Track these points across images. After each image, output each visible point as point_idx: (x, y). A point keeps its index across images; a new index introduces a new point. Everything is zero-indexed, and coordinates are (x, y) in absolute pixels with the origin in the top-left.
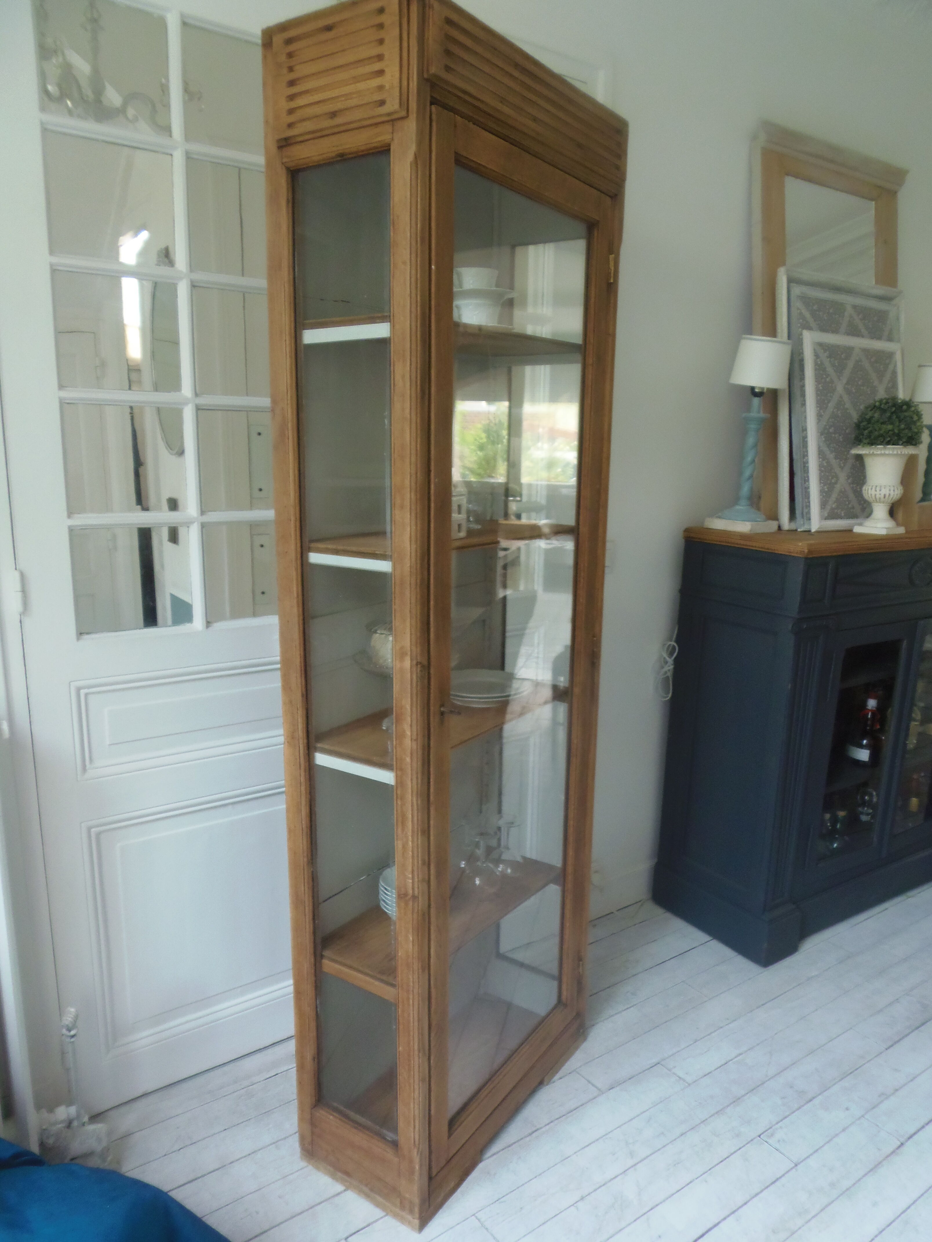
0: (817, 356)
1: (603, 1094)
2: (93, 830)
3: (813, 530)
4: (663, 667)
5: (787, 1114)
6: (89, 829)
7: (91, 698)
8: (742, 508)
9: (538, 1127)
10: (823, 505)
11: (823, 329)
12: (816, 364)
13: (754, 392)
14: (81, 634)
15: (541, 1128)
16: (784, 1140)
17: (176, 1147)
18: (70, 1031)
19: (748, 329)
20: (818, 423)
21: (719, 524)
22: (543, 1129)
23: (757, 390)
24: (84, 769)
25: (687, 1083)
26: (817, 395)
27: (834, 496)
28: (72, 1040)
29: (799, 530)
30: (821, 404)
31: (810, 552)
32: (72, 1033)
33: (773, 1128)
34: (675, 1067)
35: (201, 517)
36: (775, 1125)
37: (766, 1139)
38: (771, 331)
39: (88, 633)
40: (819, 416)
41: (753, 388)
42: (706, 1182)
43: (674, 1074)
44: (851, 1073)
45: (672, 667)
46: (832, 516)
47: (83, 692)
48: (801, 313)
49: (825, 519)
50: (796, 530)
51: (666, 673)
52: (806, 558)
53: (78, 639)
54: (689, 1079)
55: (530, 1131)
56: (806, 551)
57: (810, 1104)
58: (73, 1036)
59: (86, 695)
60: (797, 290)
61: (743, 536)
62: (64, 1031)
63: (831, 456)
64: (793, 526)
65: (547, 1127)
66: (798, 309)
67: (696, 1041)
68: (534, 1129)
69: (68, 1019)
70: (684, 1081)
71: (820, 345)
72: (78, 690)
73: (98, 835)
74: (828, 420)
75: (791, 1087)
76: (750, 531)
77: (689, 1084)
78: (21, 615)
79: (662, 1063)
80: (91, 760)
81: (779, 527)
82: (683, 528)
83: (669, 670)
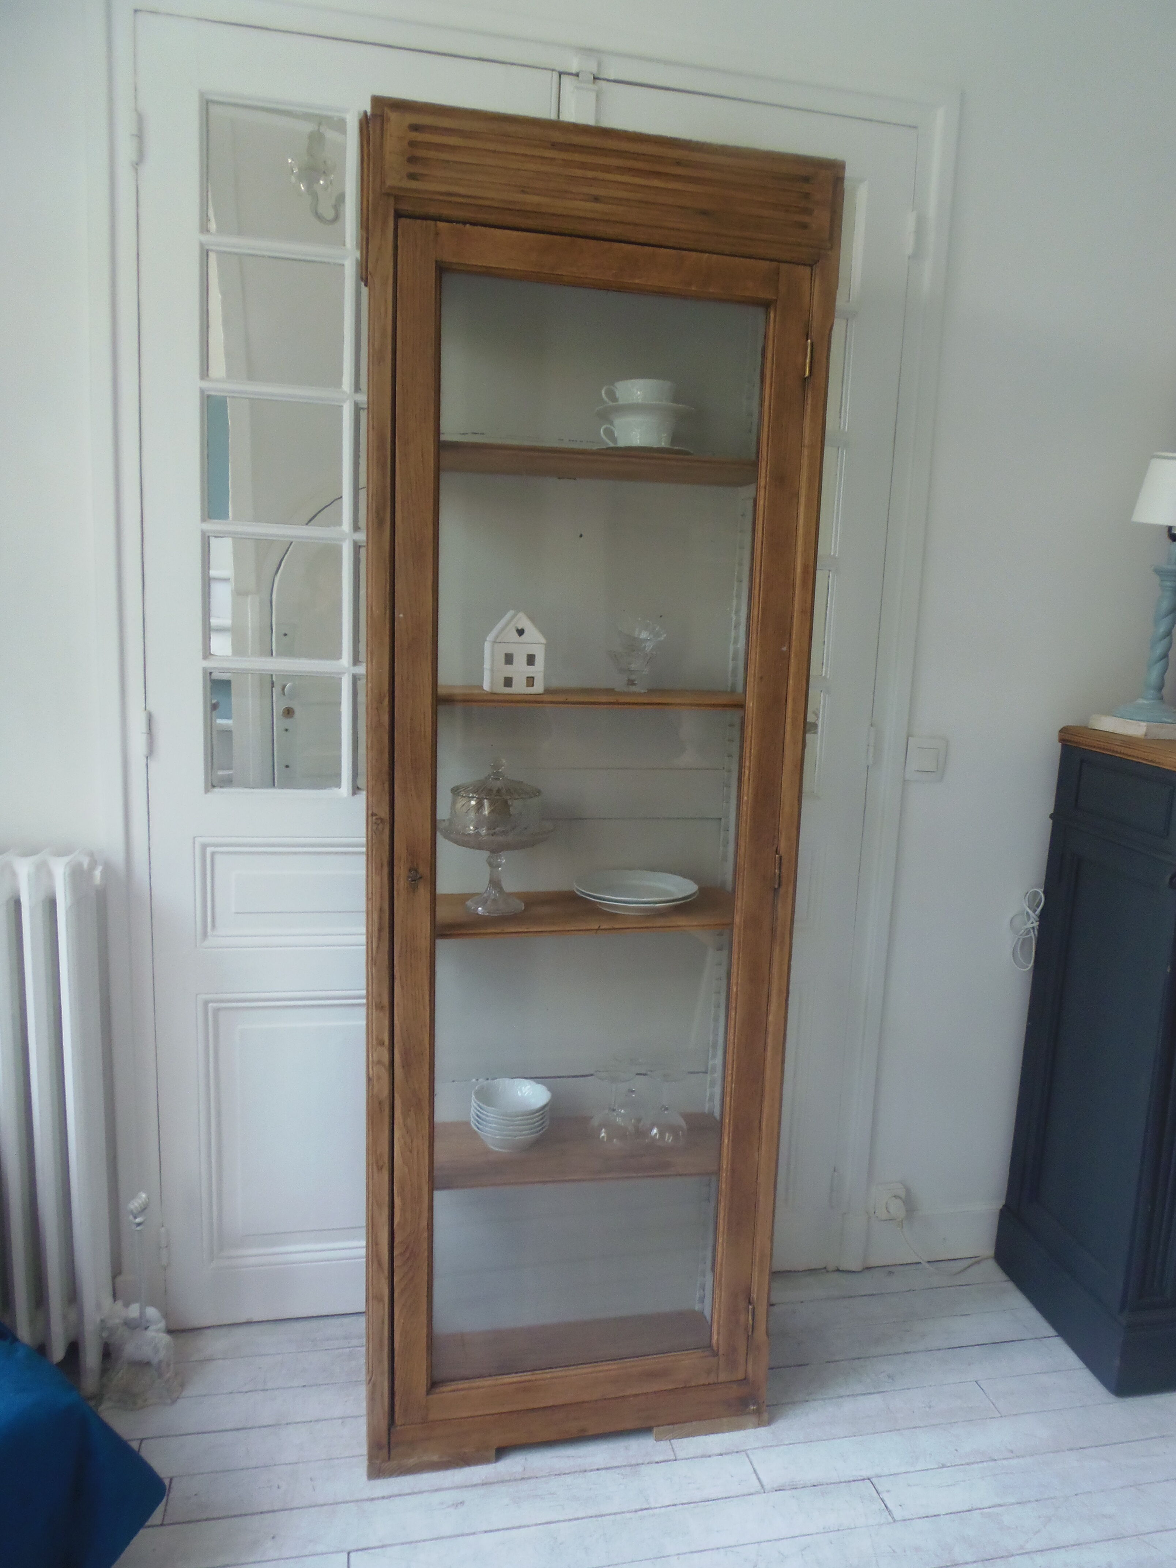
1: (765, 1492)
2: (210, 1005)
4: (1024, 924)
6: (206, 1003)
7: (218, 858)
8: (1145, 701)
14: (213, 786)
17: (246, 1389)
18: (135, 1218)
21: (1107, 724)
22: (657, 1511)
24: (205, 935)
25: (893, 1518)
28: (138, 1228)
32: (138, 1220)
34: (888, 1491)
35: (352, 668)
43: (883, 1501)
45: (1036, 924)
47: (209, 850)
51: (1028, 931)
53: (207, 791)
54: (898, 1514)
55: (638, 1507)
58: (139, 1224)
59: (213, 854)
61: (1129, 741)
62: (131, 1217)
65: (664, 1510)
67: (943, 1467)
68: (647, 1506)
69: (135, 1205)
70: (890, 1513)
72: (204, 847)
73: (217, 1011)
77: (895, 1521)
78: (147, 758)
79: (873, 1480)
80: (214, 926)
82: (1059, 728)
83: (1033, 928)
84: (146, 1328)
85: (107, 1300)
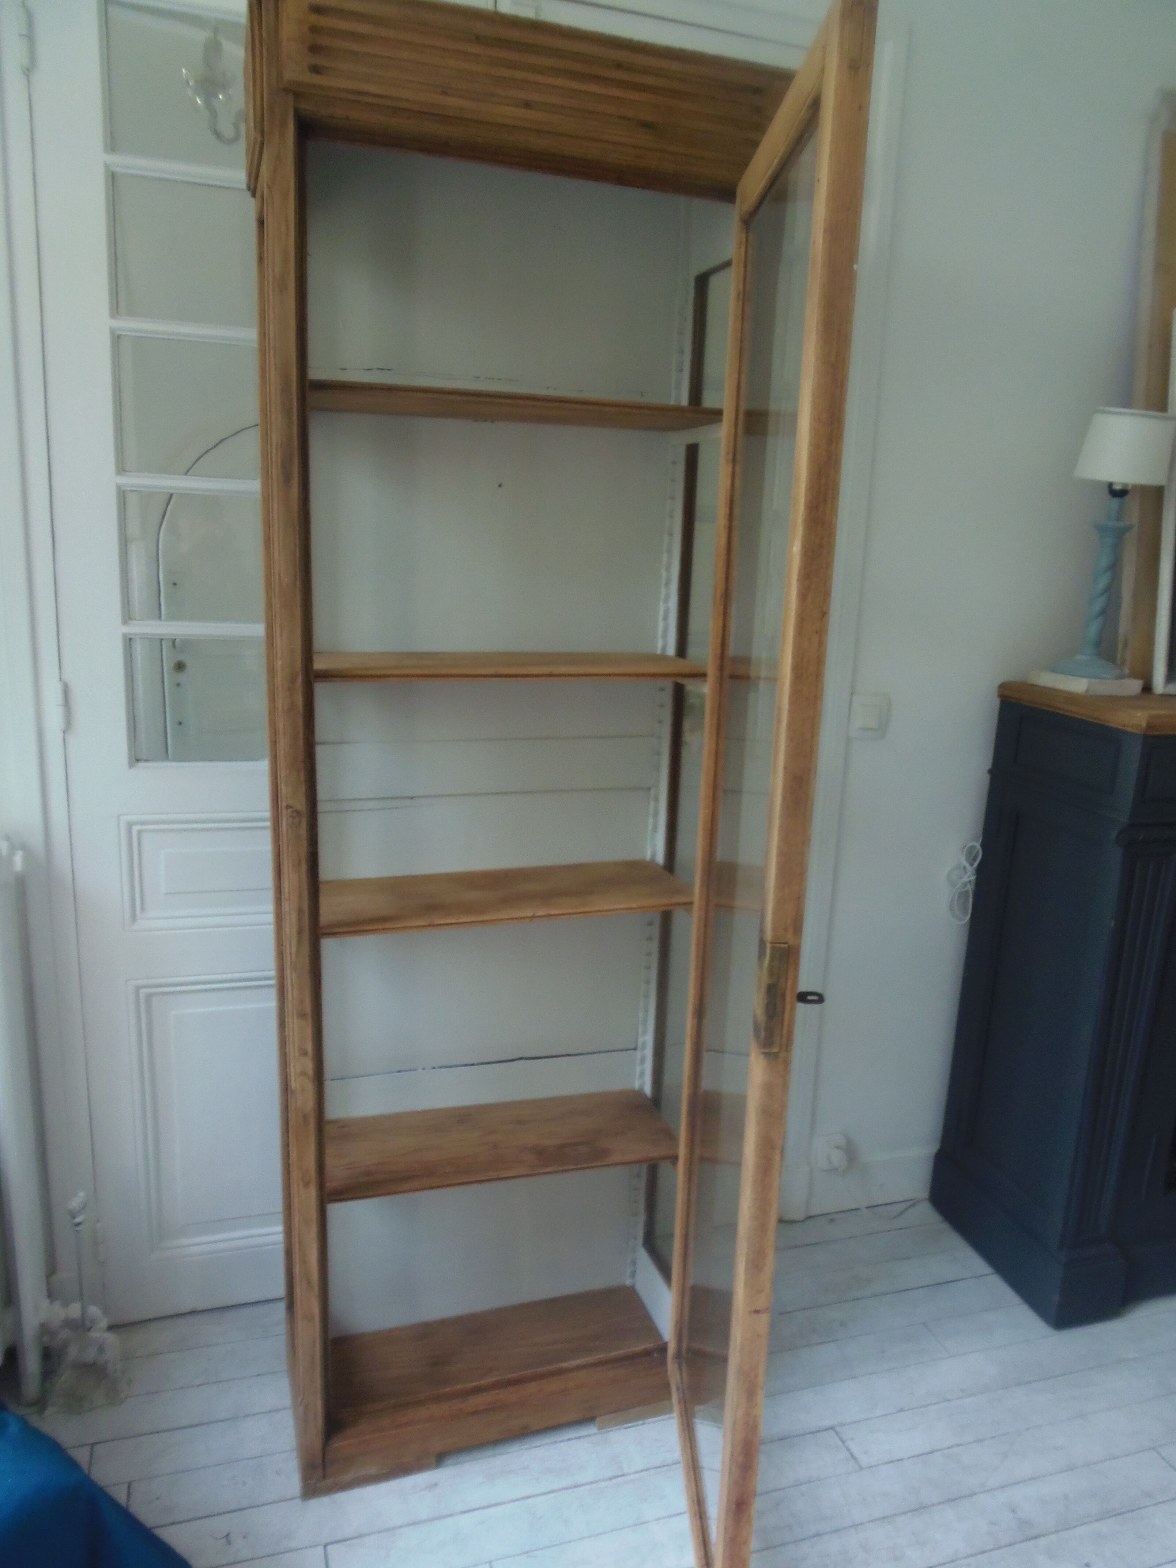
2: (142, 991)
4: (961, 878)
5: (989, 1547)
6: (137, 989)
7: (145, 836)
8: (1084, 657)
9: (626, 1471)
13: (1114, 491)
14: (138, 760)
15: (629, 1474)
17: (198, 1382)
18: (73, 1219)
19: (1122, 400)
21: (1046, 680)
23: (1117, 487)
24: (134, 918)
25: (859, 1466)
28: (77, 1229)
31: (1150, 726)
32: (77, 1220)
33: (957, 1562)
34: (852, 1439)
36: (961, 1559)
38: (1158, 403)
39: (146, 761)
41: (1110, 485)
43: (848, 1449)
44: (1120, 1514)
45: (973, 878)
47: (136, 828)
51: (965, 885)
52: (1148, 735)
53: (131, 766)
54: (864, 1460)
56: (1144, 724)
57: (1031, 1544)
58: (78, 1224)
59: (140, 832)
61: (1072, 698)
62: (68, 1216)
64: (1172, 689)
65: (637, 1475)
67: (901, 1410)
68: (620, 1473)
70: (856, 1462)
72: (130, 826)
73: (149, 997)
75: (1013, 1511)
76: (1087, 691)
77: (861, 1469)
78: (64, 732)
79: (838, 1429)
80: (143, 908)
81: (1147, 688)
82: (997, 683)
83: (970, 882)
84: (89, 1329)
85: (45, 1303)
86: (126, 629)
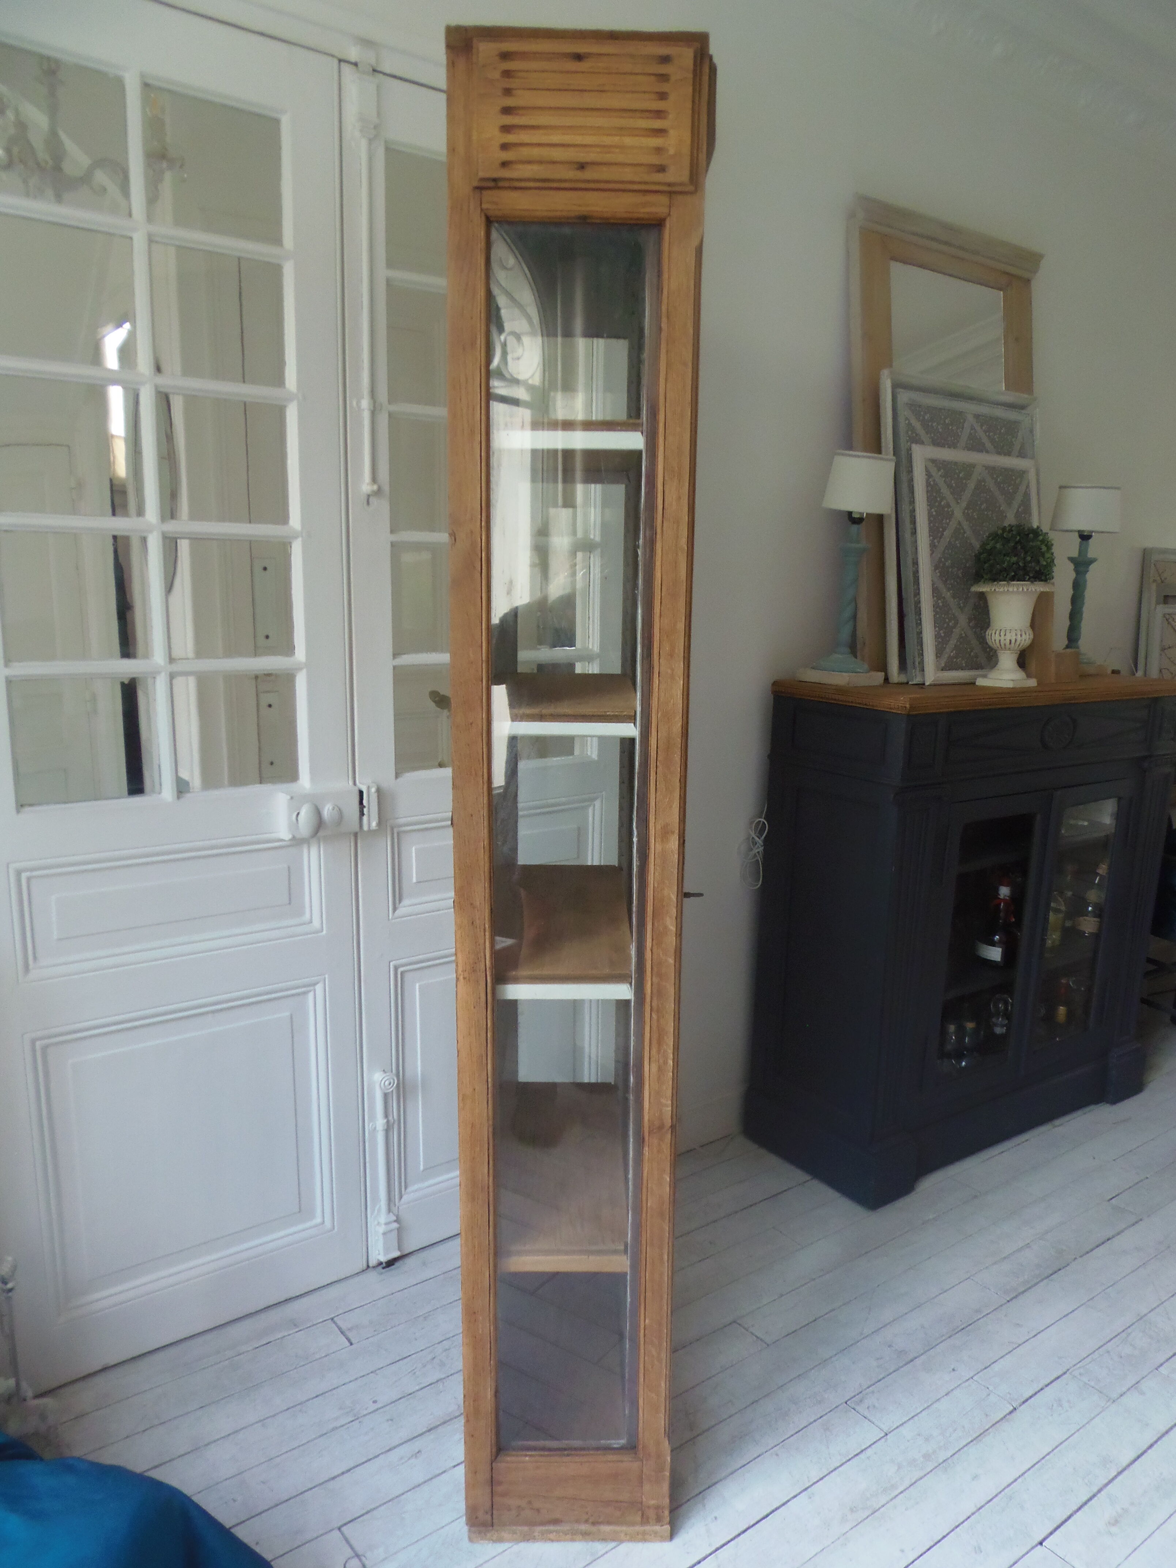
0: (929, 475)
2: (38, 1043)
3: (927, 684)
4: (752, 850)
5: (881, 1376)
6: (33, 1042)
7: (35, 883)
8: (839, 656)
10: (939, 654)
11: (936, 443)
12: (928, 484)
13: (853, 519)
14: (22, 806)
16: (874, 1406)
18: (6, 1284)
19: (848, 444)
20: (931, 554)
21: (812, 676)
23: (855, 516)
24: (26, 969)
25: (766, 1344)
26: (930, 522)
27: (953, 642)
28: (8, 1295)
29: (910, 683)
30: (935, 532)
31: (911, 707)
32: (9, 1286)
33: (863, 1392)
34: (753, 1326)
35: (169, 666)
36: (865, 1389)
37: (853, 1406)
38: (875, 447)
39: (31, 805)
40: (933, 547)
41: (850, 513)
42: (777, 1455)
43: (752, 1334)
44: (963, 1329)
45: (761, 849)
46: (949, 666)
47: (24, 876)
48: (909, 424)
49: (942, 670)
50: (907, 683)
51: (755, 855)
52: (908, 715)
53: (18, 812)
54: (769, 1339)
56: (908, 706)
57: (910, 1366)
58: (9, 1291)
59: (29, 879)
60: (904, 397)
61: (839, 690)
63: (948, 595)
64: (903, 679)
66: (907, 419)
67: (782, 1296)
69: (4, 1270)
70: (763, 1341)
71: (933, 461)
72: (19, 873)
73: (46, 1048)
74: (944, 551)
75: (890, 1346)
76: (849, 683)
77: (768, 1345)
79: (739, 1320)
80: (35, 958)
81: (886, 679)
82: (772, 681)
83: (758, 852)
86: (8, 672)
